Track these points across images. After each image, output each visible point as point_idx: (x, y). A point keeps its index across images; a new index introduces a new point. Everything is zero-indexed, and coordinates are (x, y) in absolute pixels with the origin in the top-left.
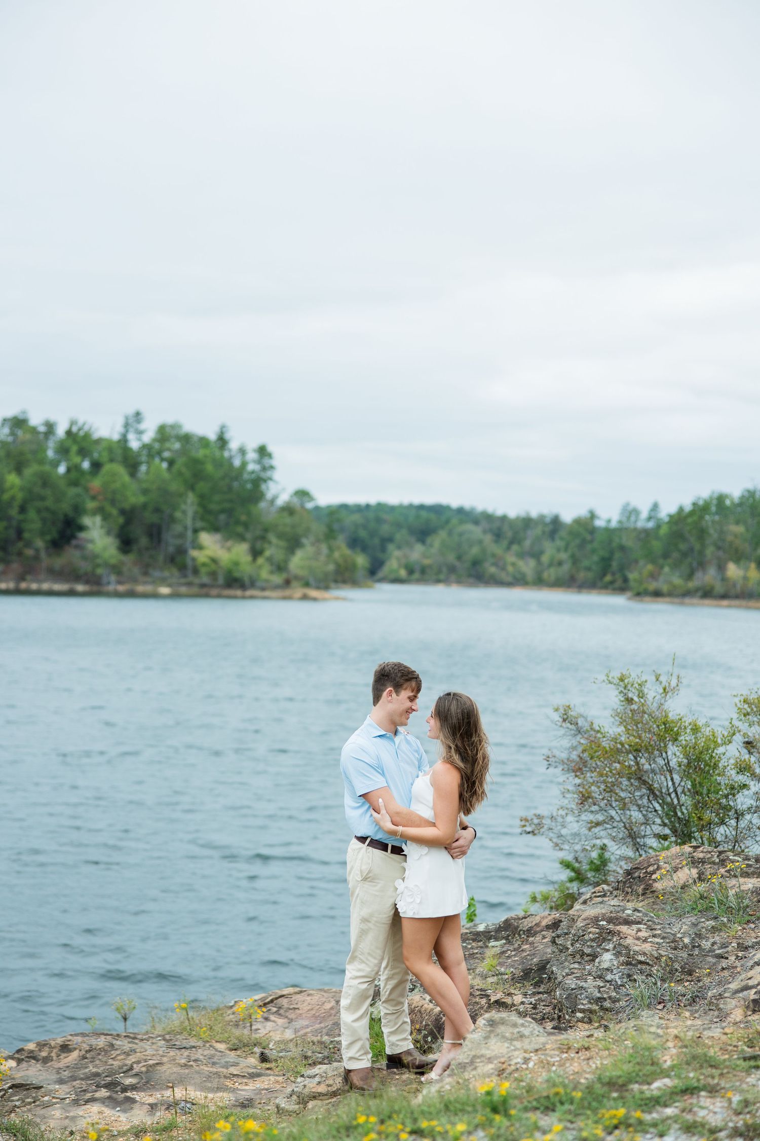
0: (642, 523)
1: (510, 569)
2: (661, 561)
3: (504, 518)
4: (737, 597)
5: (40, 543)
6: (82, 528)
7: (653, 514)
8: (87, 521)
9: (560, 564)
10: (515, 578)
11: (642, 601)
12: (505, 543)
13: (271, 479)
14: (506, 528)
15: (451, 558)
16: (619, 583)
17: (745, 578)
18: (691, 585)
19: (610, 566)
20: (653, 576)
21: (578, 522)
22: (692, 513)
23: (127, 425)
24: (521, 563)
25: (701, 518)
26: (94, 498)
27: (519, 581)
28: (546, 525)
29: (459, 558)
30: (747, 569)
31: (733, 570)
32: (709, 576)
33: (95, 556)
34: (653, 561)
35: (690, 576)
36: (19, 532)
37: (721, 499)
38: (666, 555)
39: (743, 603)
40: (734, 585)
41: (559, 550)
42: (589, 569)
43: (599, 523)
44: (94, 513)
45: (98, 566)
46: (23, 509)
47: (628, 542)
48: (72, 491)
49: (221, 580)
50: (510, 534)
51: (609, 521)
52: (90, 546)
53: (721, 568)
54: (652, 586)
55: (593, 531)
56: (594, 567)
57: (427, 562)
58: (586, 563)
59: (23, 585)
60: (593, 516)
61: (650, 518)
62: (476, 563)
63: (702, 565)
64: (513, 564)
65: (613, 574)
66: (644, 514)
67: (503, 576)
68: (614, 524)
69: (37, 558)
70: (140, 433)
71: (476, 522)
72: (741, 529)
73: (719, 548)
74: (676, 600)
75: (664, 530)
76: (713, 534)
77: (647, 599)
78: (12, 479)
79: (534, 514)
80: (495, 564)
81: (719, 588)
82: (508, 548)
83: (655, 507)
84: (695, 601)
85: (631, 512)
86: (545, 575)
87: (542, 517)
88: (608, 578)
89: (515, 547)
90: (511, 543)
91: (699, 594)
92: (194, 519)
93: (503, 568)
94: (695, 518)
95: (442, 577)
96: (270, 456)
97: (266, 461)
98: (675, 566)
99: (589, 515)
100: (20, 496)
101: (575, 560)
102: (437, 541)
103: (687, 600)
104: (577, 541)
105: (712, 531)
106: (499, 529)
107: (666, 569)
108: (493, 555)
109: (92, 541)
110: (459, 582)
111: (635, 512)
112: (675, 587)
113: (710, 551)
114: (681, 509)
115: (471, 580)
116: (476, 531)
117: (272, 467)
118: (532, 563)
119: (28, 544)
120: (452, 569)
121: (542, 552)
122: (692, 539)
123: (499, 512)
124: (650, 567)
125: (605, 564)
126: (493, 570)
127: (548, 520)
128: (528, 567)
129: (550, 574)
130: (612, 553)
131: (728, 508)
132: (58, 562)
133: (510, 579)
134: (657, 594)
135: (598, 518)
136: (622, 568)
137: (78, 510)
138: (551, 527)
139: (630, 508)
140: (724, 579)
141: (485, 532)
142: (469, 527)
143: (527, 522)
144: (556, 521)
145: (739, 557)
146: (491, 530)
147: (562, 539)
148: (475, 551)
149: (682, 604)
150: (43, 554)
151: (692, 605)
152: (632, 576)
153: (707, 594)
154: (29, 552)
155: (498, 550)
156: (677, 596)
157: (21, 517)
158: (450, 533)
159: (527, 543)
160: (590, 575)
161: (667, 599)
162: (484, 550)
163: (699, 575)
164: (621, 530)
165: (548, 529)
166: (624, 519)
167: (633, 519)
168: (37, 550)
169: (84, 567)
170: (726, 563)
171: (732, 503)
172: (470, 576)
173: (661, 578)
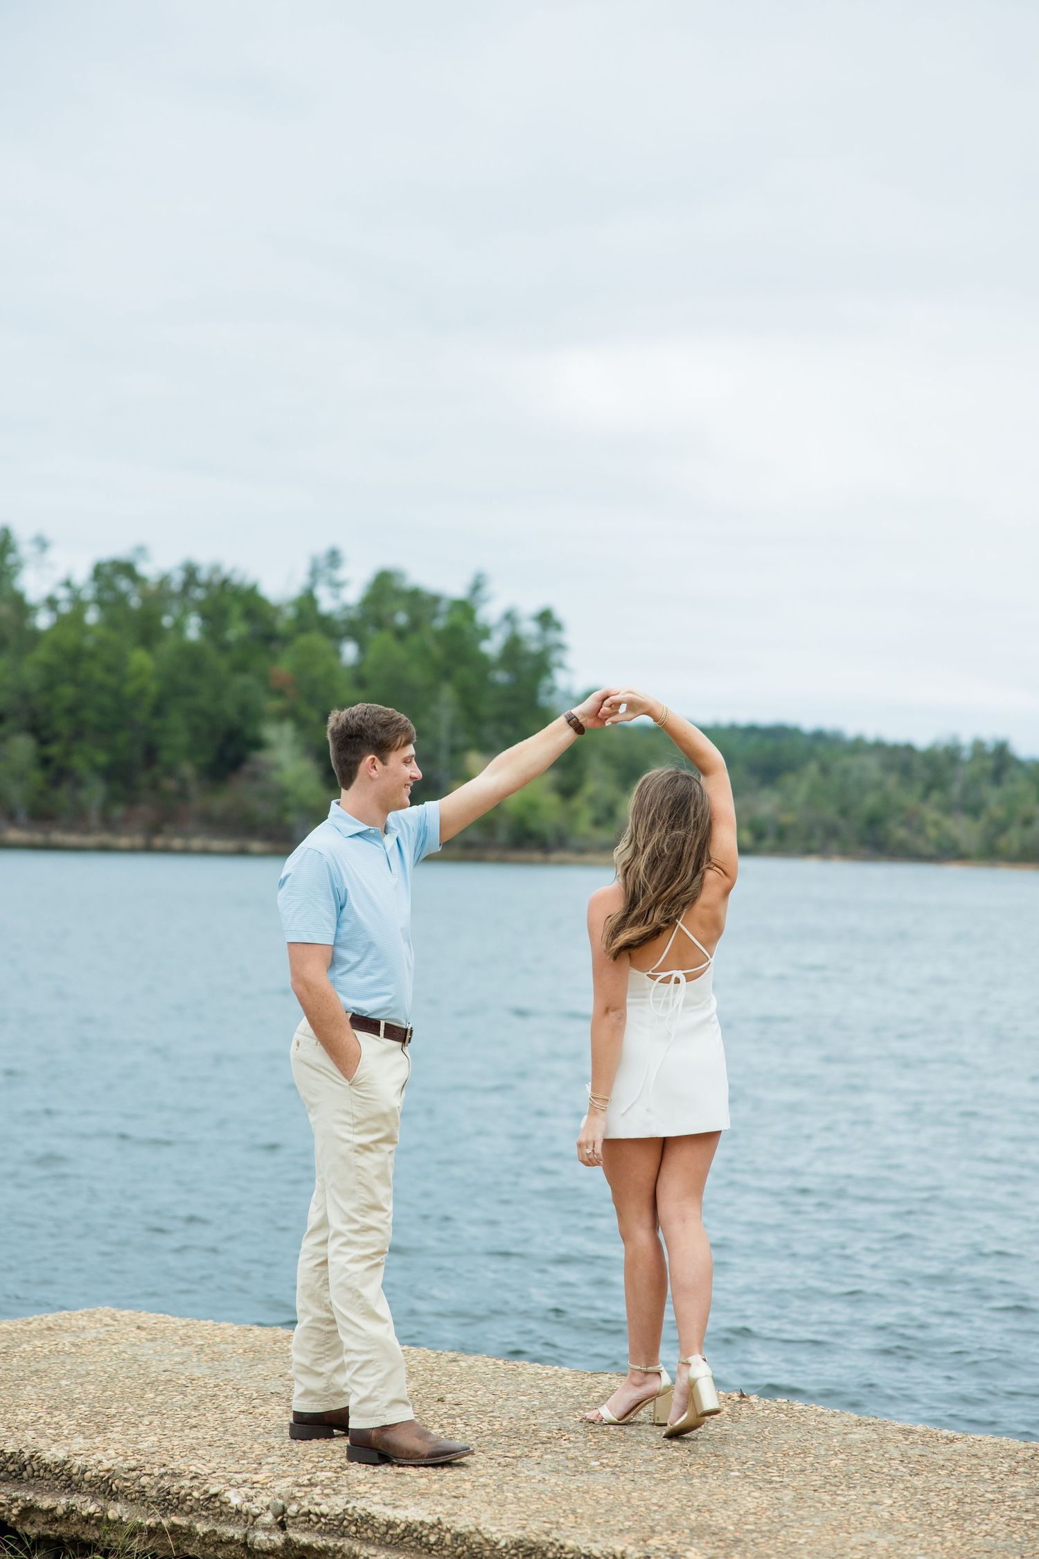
1: (932, 832)
5: (187, 769)
6: (258, 744)
8: (270, 732)
12: (919, 788)
13: (561, 665)
15: (830, 812)
23: (314, 573)
26: (279, 693)
27: (948, 853)
29: (844, 812)
33: (283, 793)
36: (151, 754)
44: (281, 716)
45: (286, 809)
46: (158, 710)
48: (242, 680)
49: (502, 836)
52: (275, 776)
57: (787, 818)
59: (159, 841)
62: (874, 821)
64: (936, 824)
67: (921, 845)
69: (182, 794)
70: (337, 585)
78: (140, 658)
80: (907, 824)
82: (926, 795)
86: (1002, 842)
87: (978, 746)
89: (936, 796)
90: (929, 788)
92: (453, 731)
93: (920, 831)
95: (815, 844)
96: (558, 627)
97: (552, 636)
100: (153, 687)
102: (800, 786)
109: (278, 767)
110: (846, 853)
117: (560, 647)
119: (170, 771)
120: (832, 832)
126: (901, 833)
127: (990, 747)
132: (220, 802)
133: (931, 849)
137: (249, 713)
148: (871, 801)
150: (194, 789)
154: (170, 785)
155: (909, 799)
157: (156, 724)
158: (824, 770)
159: (956, 789)
165: (990, 764)
168: (183, 782)
169: (265, 811)
172: (863, 842)
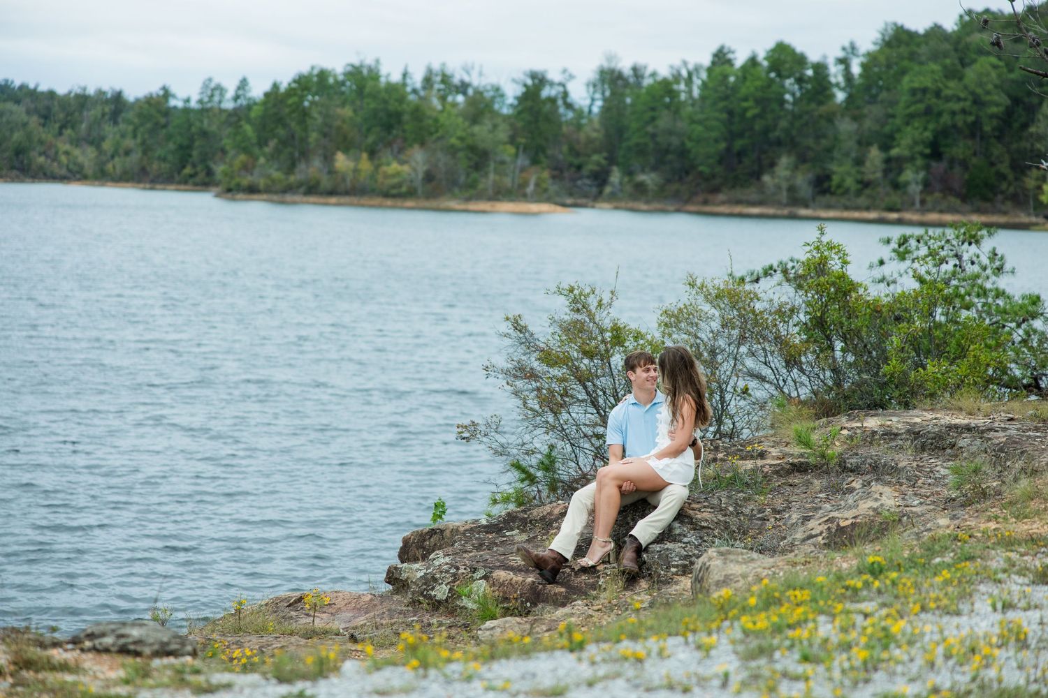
0: (228, 105)
2: (256, 150)
3: (51, 94)
4: (347, 193)
7: (240, 92)
9: (127, 153)
10: (69, 170)
11: (233, 199)
14: (56, 108)
16: (201, 176)
17: (356, 171)
18: (292, 179)
19: (190, 156)
20: (246, 168)
22: (290, 92)
24: (76, 152)
25: (302, 98)
28: (107, 102)
30: (357, 160)
31: (342, 161)
32: (313, 168)
34: (245, 150)
35: (291, 168)
37: (323, 75)
38: (262, 143)
39: (354, 200)
40: (344, 180)
41: (123, 136)
43: (175, 103)
47: (211, 126)
50: (61, 116)
51: (188, 100)
53: (328, 159)
54: (246, 180)
55: (168, 112)
56: (170, 157)
58: (160, 152)
60: (167, 94)
61: (236, 98)
63: (305, 155)
65: (194, 166)
66: (230, 94)
68: (193, 104)
71: (18, 102)
72: (347, 112)
73: (325, 135)
74: (275, 197)
75: (254, 114)
76: (317, 118)
77: (240, 196)
79: (91, 91)
81: (326, 183)
83: (243, 84)
84: (297, 198)
85: (213, 90)
88: (188, 170)
91: (302, 189)
94: (295, 99)
98: (274, 156)
99: (161, 93)
101: (146, 149)
103: (288, 197)
104: (149, 125)
105: (316, 115)
106: (48, 109)
107: (262, 160)
108: (41, 142)
111: (220, 89)
112: (273, 181)
113: (313, 136)
114: (275, 86)
115: (15, 172)
116: (18, 112)
118: (91, 152)
121: (103, 139)
122: (293, 125)
123: (43, 88)
124: (243, 157)
125: (184, 153)
128: (86, 156)
129: (117, 165)
130: (192, 140)
131: (331, 87)
134: (252, 190)
135: (174, 96)
136: (204, 158)
138: (113, 107)
139: (213, 85)
140: (332, 172)
141: (28, 112)
142: (10, 106)
143: (82, 101)
144: (118, 97)
145: (347, 145)
146: (36, 111)
147: (129, 122)
149: (282, 203)
151: (294, 203)
152: (219, 169)
153: (313, 190)
156: (276, 192)
160: (165, 166)
161: (265, 196)
162: (29, 136)
163: (302, 166)
164: (204, 111)
166: (206, 99)
167: (216, 99)
170: (334, 154)
171: (336, 82)
173: (256, 171)
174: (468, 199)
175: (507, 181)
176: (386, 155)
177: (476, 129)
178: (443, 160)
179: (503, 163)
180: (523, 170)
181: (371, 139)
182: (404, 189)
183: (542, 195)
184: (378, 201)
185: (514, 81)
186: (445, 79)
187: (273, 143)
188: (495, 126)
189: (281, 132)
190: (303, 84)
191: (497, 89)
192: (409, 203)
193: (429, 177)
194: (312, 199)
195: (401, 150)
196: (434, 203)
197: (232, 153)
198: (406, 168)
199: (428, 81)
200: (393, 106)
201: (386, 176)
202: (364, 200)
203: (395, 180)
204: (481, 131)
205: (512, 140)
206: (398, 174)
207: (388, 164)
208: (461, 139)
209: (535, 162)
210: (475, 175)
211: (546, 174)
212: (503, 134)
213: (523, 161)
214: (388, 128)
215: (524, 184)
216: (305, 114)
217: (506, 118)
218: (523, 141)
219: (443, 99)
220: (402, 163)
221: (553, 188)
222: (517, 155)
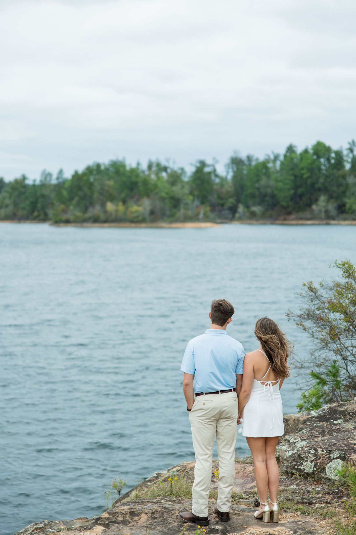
0: (54, 181)
2: (68, 203)
4: (113, 221)
7: (60, 176)
9: (7, 206)
11: (58, 226)
16: (42, 216)
17: (117, 211)
18: (87, 215)
20: (65, 211)
21: (16, 181)
22: (84, 174)
25: (89, 177)
30: (117, 205)
31: (110, 206)
32: (96, 210)
34: (63, 203)
35: (85, 210)
37: (98, 166)
38: (71, 199)
39: (116, 224)
40: (111, 215)
41: (5, 198)
42: (24, 209)
43: (29, 182)
47: (46, 192)
51: (35, 181)
53: (103, 205)
54: (64, 217)
55: (25, 187)
56: (27, 208)
58: (22, 205)
60: (24, 178)
61: (58, 178)
63: (92, 204)
65: (39, 211)
66: (55, 176)
68: (38, 183)
72: (111, 183)
73: (101, 194)
74: (78, 225)
75: (67, 185)
76: (97, 187)
77: (62, 225)
81: (103, 217)
83: (61, 172)
84: (89, 224)
85: (47, 175)
88: (36, 214)
91: (92, 220)
94: (86, 178)
98: (77, 205)
99: (22, 178)
101: (16, 205)
103: (85, 224)
104: (16, 193)
105: (96, 185)
107: (71, 207)
111: (50, 175)
112: (77, 217)
113: (96, 195)
114: (76, 172)
122: (86, 190)
124: (62, 206)
125: (34, 207)
130: (37, 199)
131: (103, 171)
134: (67, 222)
135: (28, 179)
136: (44, 207)
139: (46, 172)
140: (105, 212)
145: (112, 199)
147: (7, 192)
149: (82, 227)
151: (88, 227)
152: (51, 213)
153: (96, 220)
156: (79, 222)
160: (25, 212)
161: (73, 224)
163: (90, 209)
164: (43, 185)
166: (43, 179)
167: (48, 178)
170: (105, 203)
171: (105, 168)
173: (69, 213)
174: (171, 222)
175: (190, 213)
176: (131, 203)
177: (174, 188)
178: (158, 204)
179: (187, 204)
180: (197, 207)
181: (123, 195)
182: (140, 218)
183: (207, 219)
184: (127, 224)
185: (191, 164)
186: (158, 165)
187: (76, 199)
188: (183, 187)
189: (80, 193)
190: (89, 170)
191: (182, 169)
192: (143, 225)
193: (152, 212)
194: (96, 225)
195: (138, 200)
196: (154, 225)
197: (57, 203)
198: (141, 209)
199: (150, 167)
200: (134, 179)
201: (131, 212)
202: (121, 225)
203: (135, 215)
204: (177, 190)
205: (191, 193)
206: (137, 211)
207: (132, 207)
208: (167, 193)
209: (203, 203)
210: (174, 211)
211: (208, 209)
212: (186, 190)
213: (197, 203)
214: (131, 189)
215: (198, 214)
216: (91, 185)
217: (187, 183)
218: (196, 193)
219: (157, 174)
220: (139, 206)
221: (212, 215)
222: (193, 200)
